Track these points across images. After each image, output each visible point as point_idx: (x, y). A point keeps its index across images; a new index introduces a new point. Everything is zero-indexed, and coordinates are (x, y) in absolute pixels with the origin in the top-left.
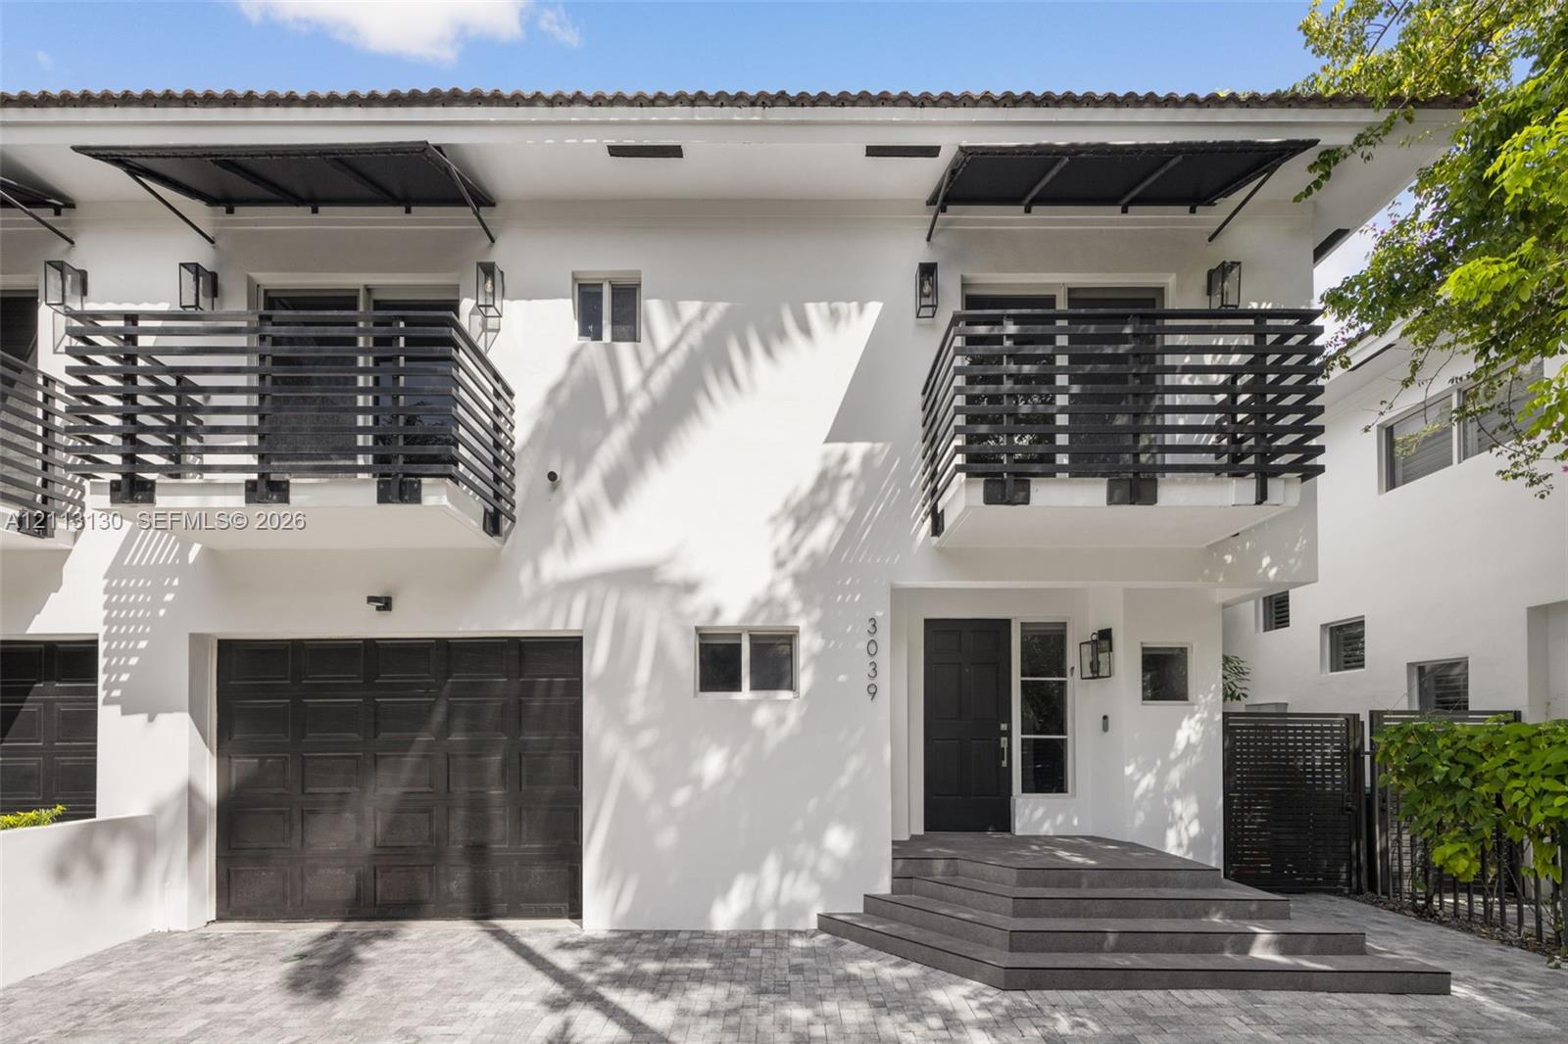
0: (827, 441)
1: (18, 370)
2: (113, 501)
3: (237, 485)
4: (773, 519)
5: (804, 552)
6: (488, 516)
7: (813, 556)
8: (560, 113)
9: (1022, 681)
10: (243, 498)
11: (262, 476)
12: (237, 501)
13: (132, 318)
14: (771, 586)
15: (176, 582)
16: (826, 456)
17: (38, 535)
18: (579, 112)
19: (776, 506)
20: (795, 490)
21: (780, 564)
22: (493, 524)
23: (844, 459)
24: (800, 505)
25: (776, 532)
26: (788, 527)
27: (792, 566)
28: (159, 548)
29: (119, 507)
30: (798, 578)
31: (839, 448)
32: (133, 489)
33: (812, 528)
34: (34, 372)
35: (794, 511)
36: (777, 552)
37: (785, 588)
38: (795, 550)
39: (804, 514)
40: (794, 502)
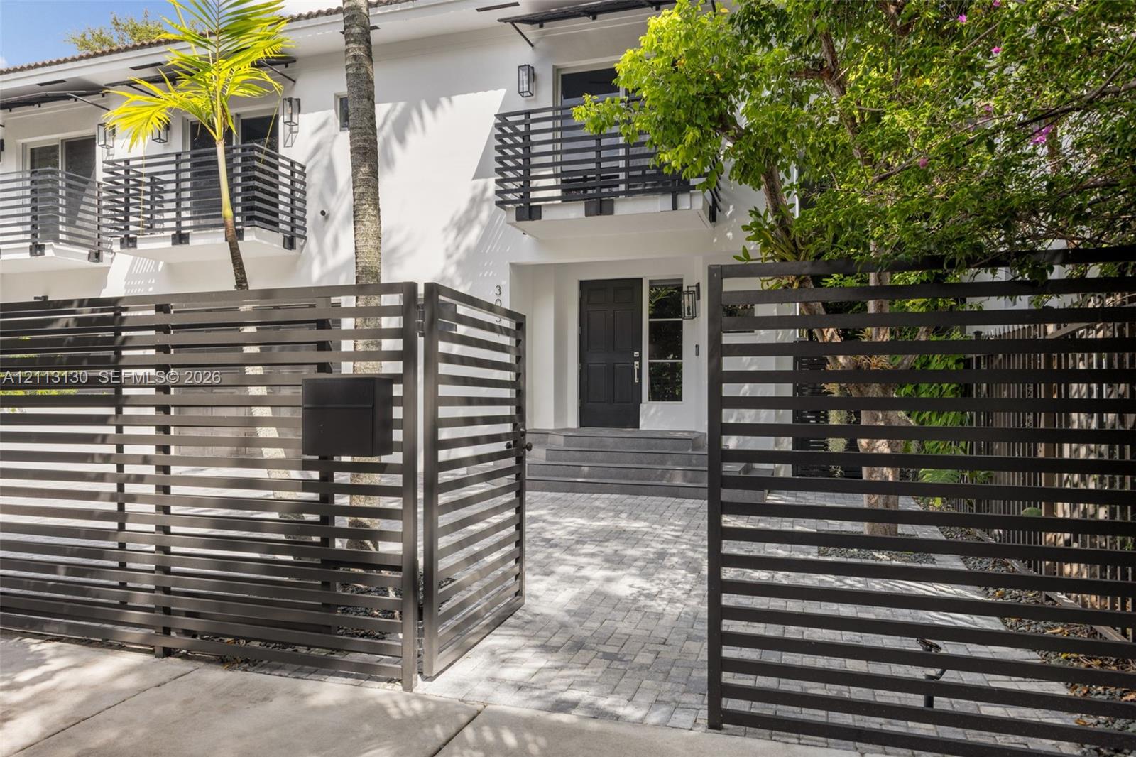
0: (475, 178)
1: (86, 182)
2: (121, 248)
3: (168, 236)
4: (445, 229)
5: (463, 248)
6: (286, 240)
7: (468, 250)
8: (313, 21)
9: (650, 322)
10: (170, 243)
11: (177, 232)
12: (168, 244)
13: (127, 162)
14: (444, 270)
15: (153, 281)
16: (475, 187)
17: (96, 262)
18: (322, 20)
19: (446, 222)
20: (457, 212)
21: (449, 256)
22: (290, 243)
23: (485, 189)
24: (460, 219)
25: (446, 237)
26: (453, 234)
27: (456, 257)
28: (145, 265)
29: (123, 250)
30: (459, 264)
31: (481, 182)
32: (129, 242)
33: (466, 234)
34: (94, 182)
35: (456, 224)
36: (447, 250)
37: (452, 270)
38: (458, 247)
39: (462, 226)
40: (456, 218)
